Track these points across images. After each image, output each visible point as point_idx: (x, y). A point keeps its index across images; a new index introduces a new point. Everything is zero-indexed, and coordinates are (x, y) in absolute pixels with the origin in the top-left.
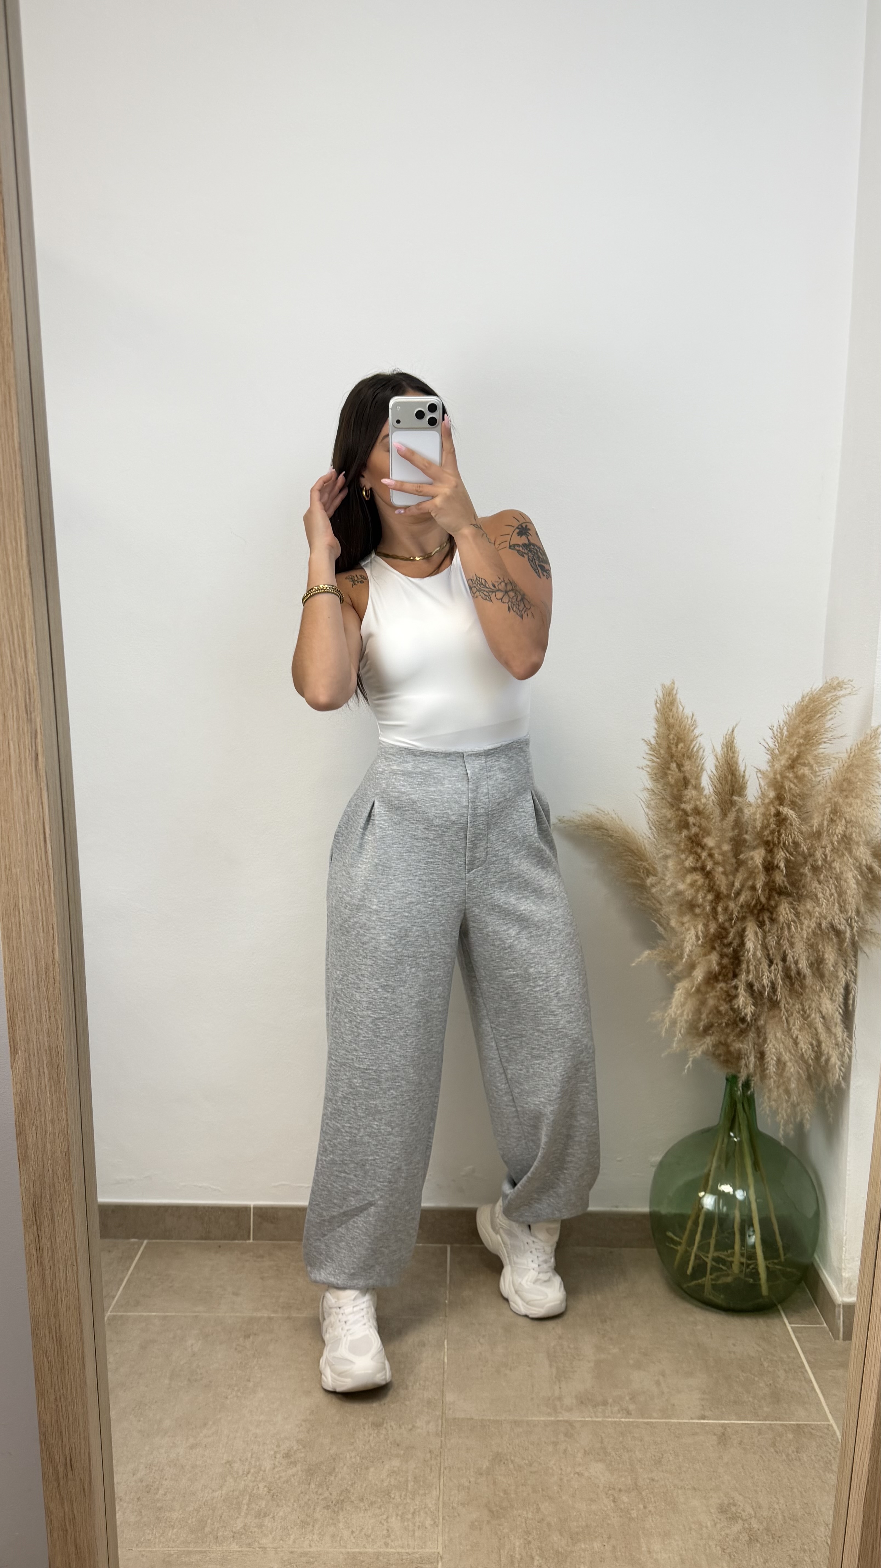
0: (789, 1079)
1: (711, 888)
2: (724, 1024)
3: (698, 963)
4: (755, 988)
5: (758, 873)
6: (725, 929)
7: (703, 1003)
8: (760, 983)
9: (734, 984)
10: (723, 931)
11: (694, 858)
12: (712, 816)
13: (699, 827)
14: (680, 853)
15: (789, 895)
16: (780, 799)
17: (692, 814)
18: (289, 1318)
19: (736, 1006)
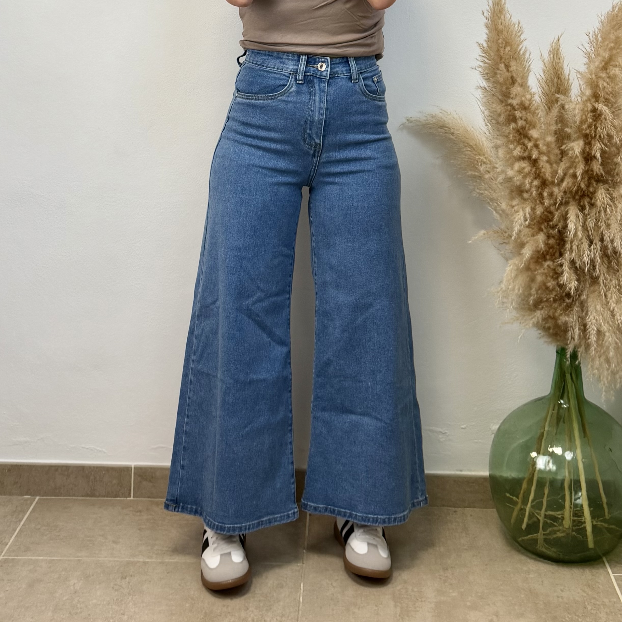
0: (608, 348)
1: (538, 176)
2: (552, 299)
3: (527, 242)
4: (577, 265)
5: (579, 162)
6: (551, 213)
7: (533, 280)
8: (581, 260)
9: (559, 262)
10: (549, 215)
11: (521, 148)
12: (537, 112)
13: (525, 120)
14: (509, 143)
15: (605, 182)
16: (596, 97)
17: (518, 109)
18: (162, 563)
19: (562, 282)
